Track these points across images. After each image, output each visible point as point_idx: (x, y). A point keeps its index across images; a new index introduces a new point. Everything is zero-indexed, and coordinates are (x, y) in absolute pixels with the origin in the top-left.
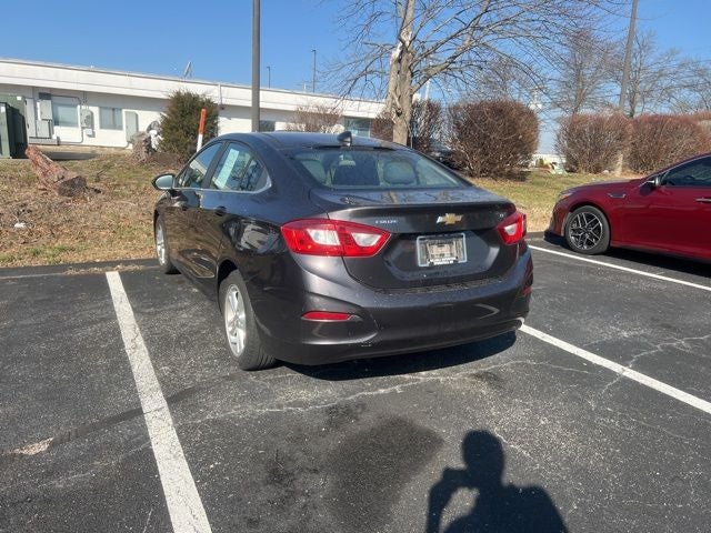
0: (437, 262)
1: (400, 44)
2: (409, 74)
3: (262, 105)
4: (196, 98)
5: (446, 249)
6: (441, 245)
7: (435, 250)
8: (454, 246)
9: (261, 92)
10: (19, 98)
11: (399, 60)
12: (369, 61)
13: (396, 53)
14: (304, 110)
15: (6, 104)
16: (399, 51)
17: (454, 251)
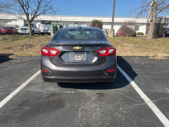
0: (76, 60)
1: (153, 1)
2: (155, 9)
3: (114, 21)
4: (98, 21)
5: (80, 56)
6: (78, 55)
7: (76, 56)
8: (82, 56)
9: (114, 18)
10: (62, 24)
11: (153, 6)
12: (146, 7)
13: (152, 4)
14: (126, 22)
15: (60, 25)
16: (152, 3)
17: (82, 57)
